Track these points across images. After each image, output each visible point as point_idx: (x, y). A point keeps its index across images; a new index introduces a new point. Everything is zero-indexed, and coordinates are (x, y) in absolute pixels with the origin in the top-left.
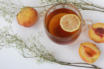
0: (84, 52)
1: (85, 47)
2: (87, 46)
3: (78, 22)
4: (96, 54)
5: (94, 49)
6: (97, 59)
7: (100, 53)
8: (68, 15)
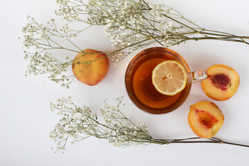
0: (197, 122)
1: (197, 111)
2: (200, 108)
3: (183, 74)
4: (217, 121)
5: (213, 112)
6: (219, 129)
7: (224, 119)
8: (164, 63)
